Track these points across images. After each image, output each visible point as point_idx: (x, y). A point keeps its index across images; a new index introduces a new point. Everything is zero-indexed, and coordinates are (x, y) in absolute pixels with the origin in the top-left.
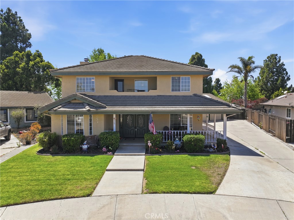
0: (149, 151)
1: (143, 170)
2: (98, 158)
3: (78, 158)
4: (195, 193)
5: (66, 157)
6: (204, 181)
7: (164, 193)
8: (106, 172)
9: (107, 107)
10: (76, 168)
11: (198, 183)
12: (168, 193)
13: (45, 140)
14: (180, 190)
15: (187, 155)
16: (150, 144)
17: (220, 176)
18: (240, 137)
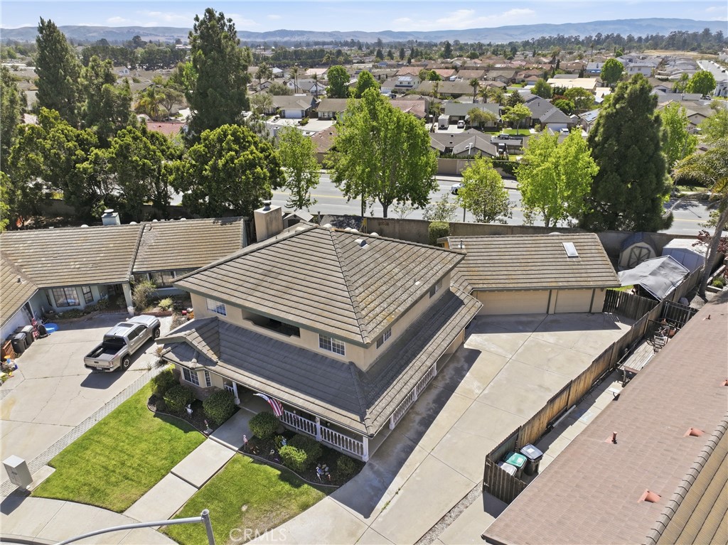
1: (199, 488)
2: (189, 438)
3: (170, 432)
5: (162, 425)
8: (170, 474)
9: (220, 363)
15: (278, 473)
18: (448, 435)
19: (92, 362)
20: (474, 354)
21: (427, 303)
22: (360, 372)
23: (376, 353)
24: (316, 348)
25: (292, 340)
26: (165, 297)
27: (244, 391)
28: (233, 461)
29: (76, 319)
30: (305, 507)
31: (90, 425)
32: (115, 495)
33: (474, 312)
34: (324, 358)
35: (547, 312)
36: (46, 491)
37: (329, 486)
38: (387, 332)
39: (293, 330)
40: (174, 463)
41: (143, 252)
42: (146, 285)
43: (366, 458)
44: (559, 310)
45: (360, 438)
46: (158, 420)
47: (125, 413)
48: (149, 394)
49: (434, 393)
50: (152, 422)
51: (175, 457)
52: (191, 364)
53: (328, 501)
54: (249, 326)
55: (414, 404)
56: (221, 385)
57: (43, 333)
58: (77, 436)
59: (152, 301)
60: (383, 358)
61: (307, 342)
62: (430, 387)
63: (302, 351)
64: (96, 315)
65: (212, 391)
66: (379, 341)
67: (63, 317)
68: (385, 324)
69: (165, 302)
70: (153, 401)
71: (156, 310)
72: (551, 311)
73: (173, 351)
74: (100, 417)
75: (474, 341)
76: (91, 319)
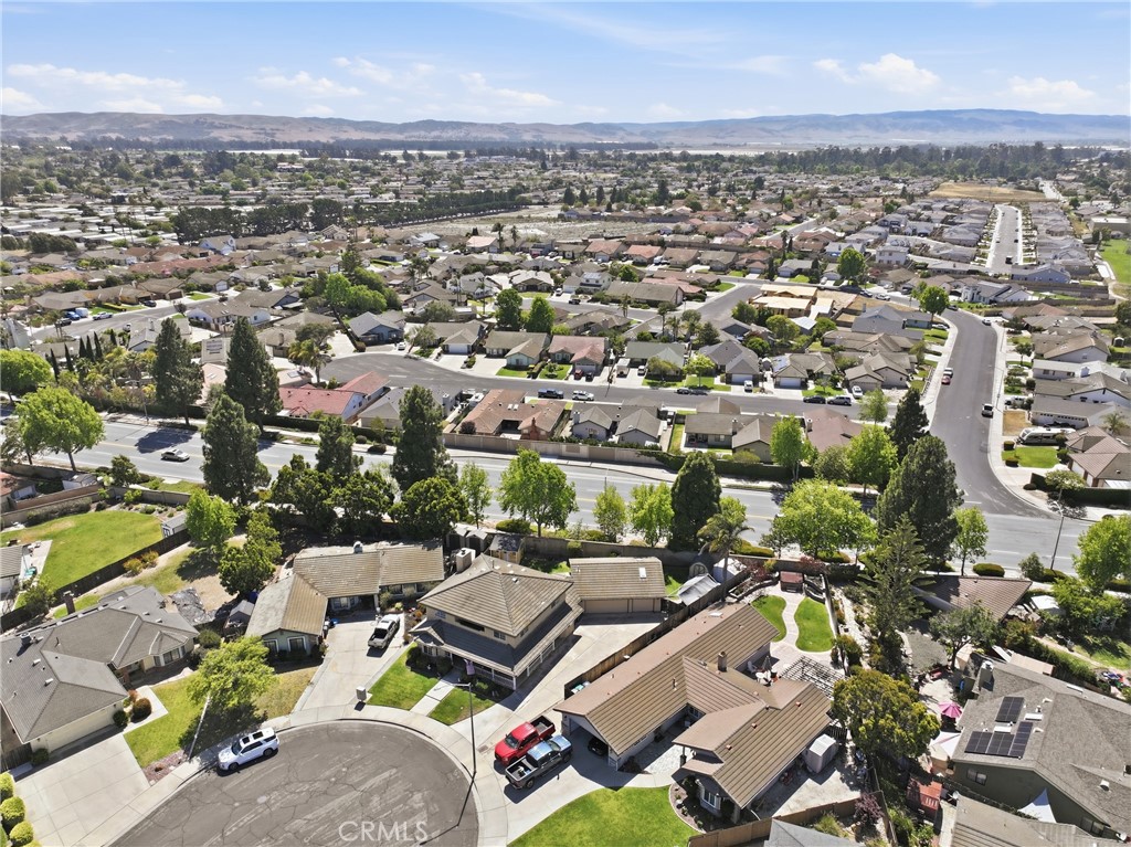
9: (444, 644)
18: (554, 679)
19: (372, 643)
20: (579, 637)
21: (551, 611)
22: (512, 648)
23: (521, 639)
24: (492, 636)
25: (480, 633)
26: (398, 601)
27: (457, 658)
28: (453, 690)
30: (487, 707)
31: (380, 676)
32: (404, 703)
33: (578, 614)
34: (496, 642)
35: (627, 612)
36: (372, 702)
37: (497, 700)
38: (526, 629)
39: (481, 628)
40: (427, 691)
41: (383, 572)
42: (387, 595)
43: (515, 688)
44: (636, 609)
45: (511, 678)
46: (413, 673)
47: (395, 668)
48: (405, 659)
49: (552, 659)
50: (410, 674)
51: (425, 690)
52: (431, 644)
53: (497, 705)
54: (458, 625)
55: (541, 665)
56: (443, 655)
57: (332, 626)
58: (376, 680)
59: (391, 603)
60: (524, 642)
61: (488, 634)
62: (550, 656)
63: (485, 638)
64: (357, 613)
65: (438, 658)
66: (522, 633)
67: (339, 615)
68: (524, 626)
69: (399, 605)
70: (408, 663)
71: (393, 610)
72: (630, 611)
74: (384, 671)
75: (580, 630)
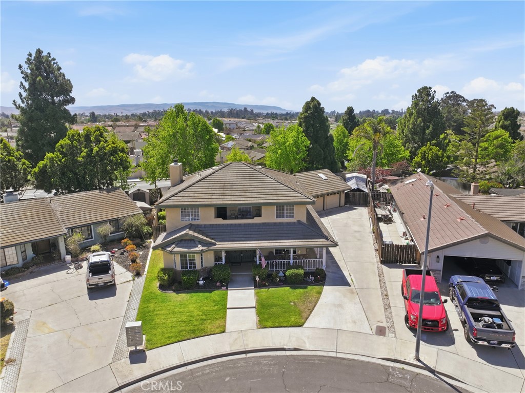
0: (257, 286)
1: (255, 307)
2: (216, 294)
3: (200, 295)
4: (290, 327)
5: (189, 295)
6: (297, 317)
7: (271, 327)
8: (228, 310)
9: (217, 243)
10: (204, 308)
11: (293, 319)
12: (273, 327)
13: (166, 278)
14: (281, 325)
15: (289, 288)
16: (258, 279)
17: (309, 311)
18: (343, 254)
22: (304, 224)
24: (273, 219)
25: (256, 220)
28: (257, 293)
29: (20, 274)
30: (320, 293)
32: (209, 327)
35: (324, 209)
40: (224, 305)
42: (77, 236)
44: (328, 207)
54: (220, 221)
69: (95, 247)
72: (325, 209)
73: (177, 246)
76: (31, 272)
